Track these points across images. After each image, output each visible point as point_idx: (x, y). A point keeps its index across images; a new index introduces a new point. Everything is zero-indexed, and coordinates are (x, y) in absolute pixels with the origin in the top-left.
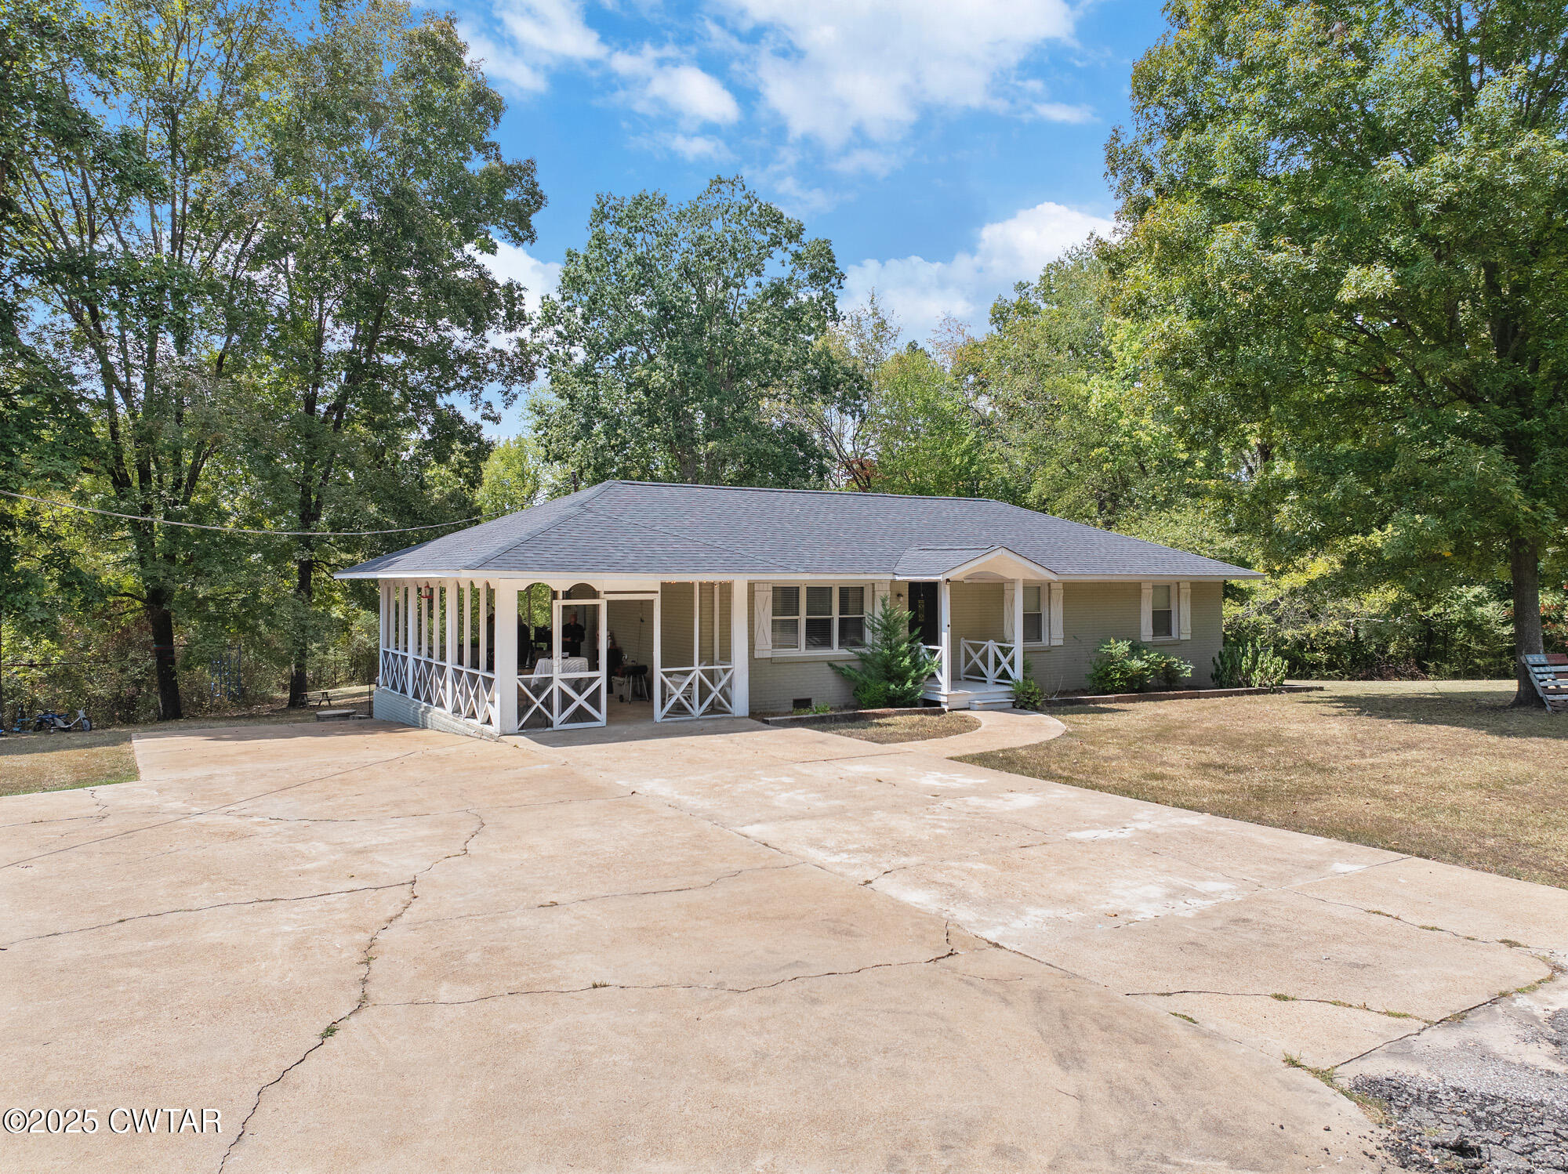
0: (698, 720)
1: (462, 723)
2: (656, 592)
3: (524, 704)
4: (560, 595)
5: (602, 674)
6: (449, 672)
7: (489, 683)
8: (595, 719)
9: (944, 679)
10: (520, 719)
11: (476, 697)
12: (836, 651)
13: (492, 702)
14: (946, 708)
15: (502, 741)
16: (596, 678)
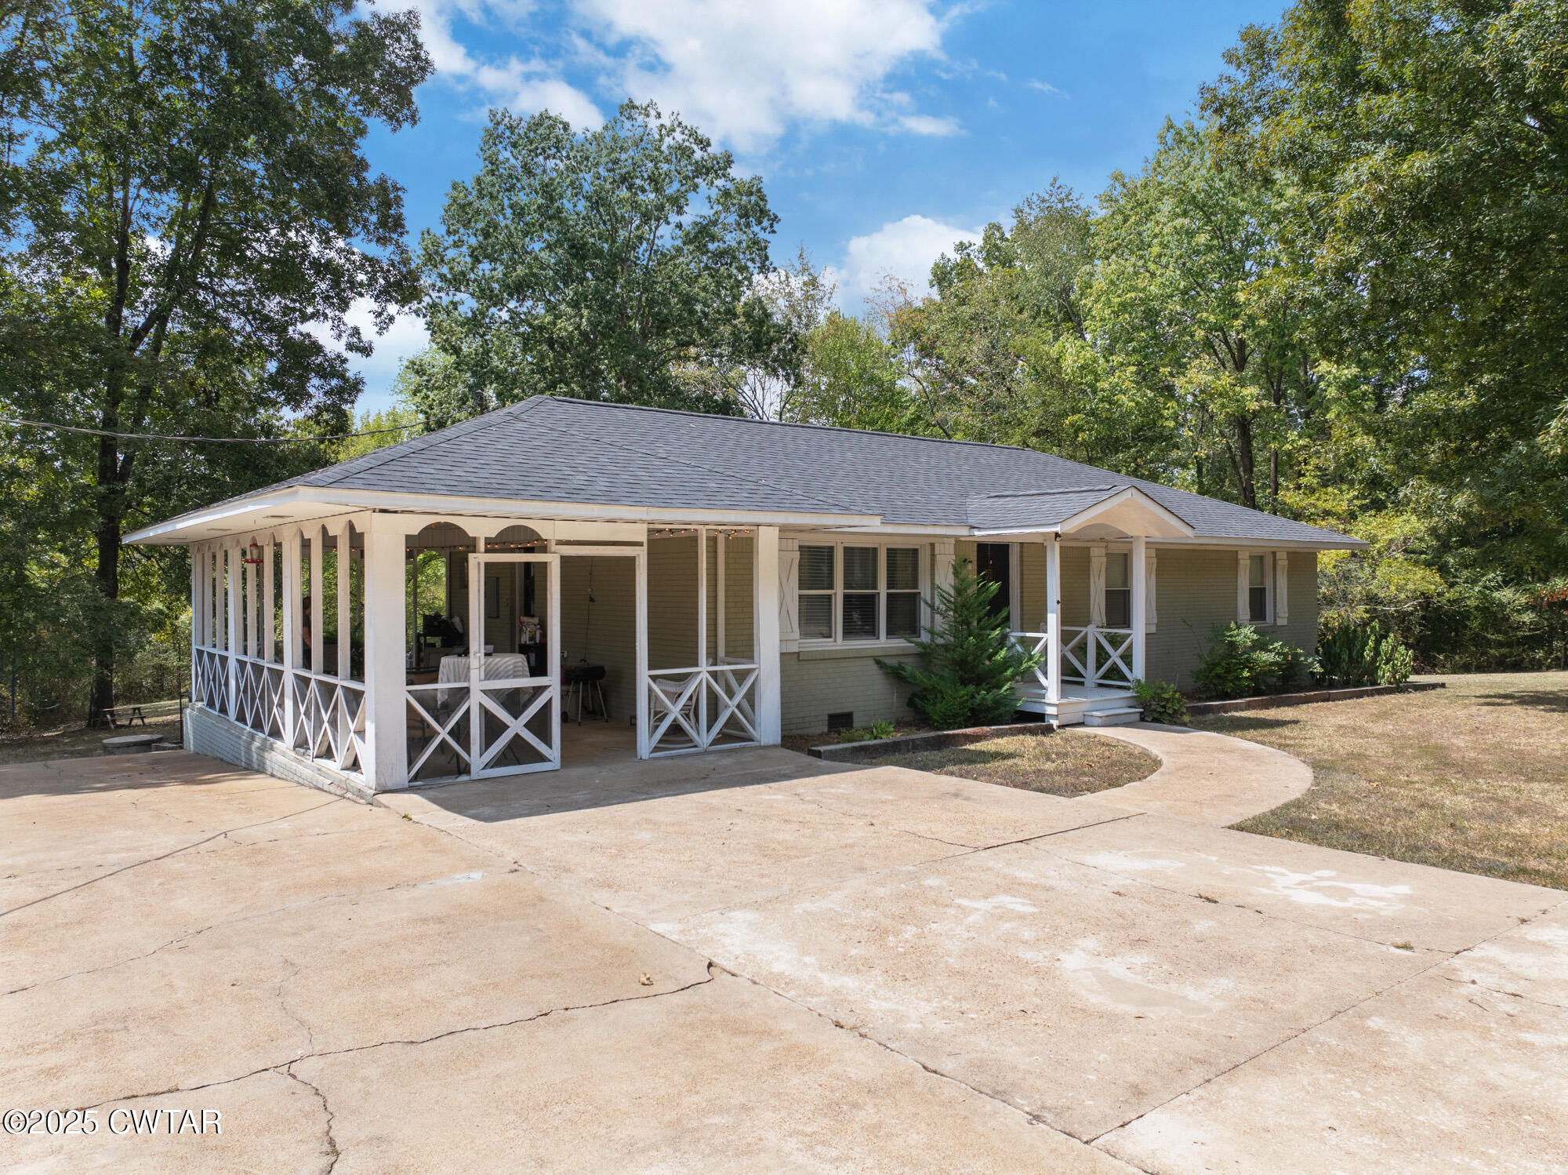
0: (706, 752)
1: (309, 767)
2: (640, 544)
3: (418, 736)
4: (482, 546)
5: (553, 680)
6: (288, 682)
7: (355, 698)
8: (542, 758)
9: (1051, 681)
10: (411, 762)
11: (333, 722)
12: (883, 643)
13: (361, 733)
14: (1055, 723)
15: (380, 805)
16: (544, 688)
